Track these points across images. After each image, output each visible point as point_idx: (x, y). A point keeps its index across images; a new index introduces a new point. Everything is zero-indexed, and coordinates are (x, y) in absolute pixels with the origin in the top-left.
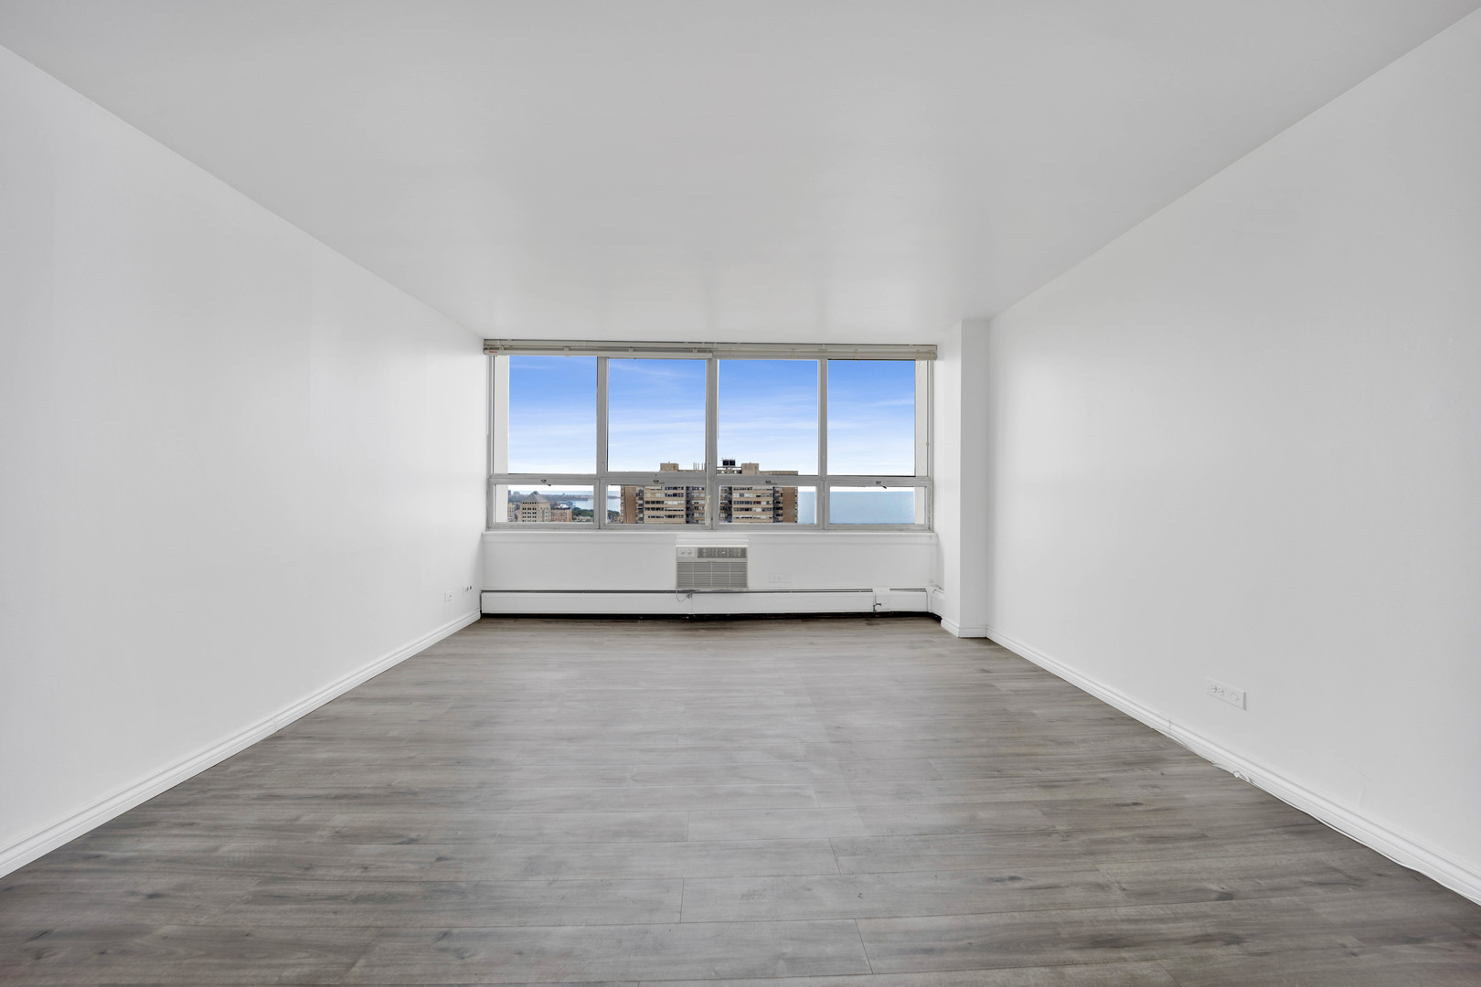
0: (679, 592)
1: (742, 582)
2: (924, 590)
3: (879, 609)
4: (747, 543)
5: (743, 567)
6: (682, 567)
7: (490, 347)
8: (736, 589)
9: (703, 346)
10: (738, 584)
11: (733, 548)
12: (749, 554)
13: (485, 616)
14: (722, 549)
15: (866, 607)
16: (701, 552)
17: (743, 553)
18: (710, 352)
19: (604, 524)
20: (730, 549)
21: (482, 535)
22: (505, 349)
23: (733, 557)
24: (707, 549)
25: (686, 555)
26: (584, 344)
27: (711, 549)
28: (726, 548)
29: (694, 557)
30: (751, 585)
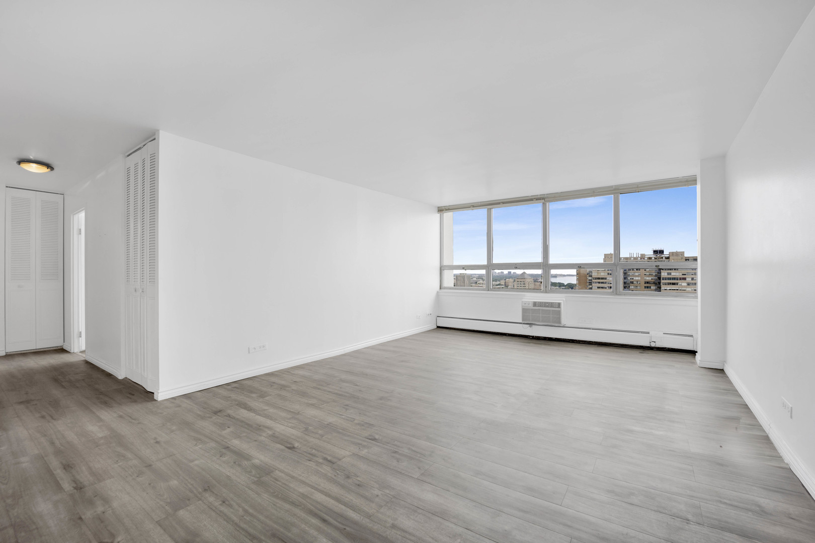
0: (524, 324)
1: (558, 320)
2: (691, 336)
3: (653, 345)
4: (563, 300)
5: (559, 313)
6: (525, 311)
7: (440, 210)
8: (557, 325)
9: (540, 197)
10: (556, 321)
11: (553, 303)
12: (562, 306)
13: (438, 327)
14: (547, 302)
15: (647, 344)
16: (535, 304)
17: (559, 305)
18: (543, 199)
19: (491, 289)
20: (551, 303)
21: (438, 292)
22: (446, 210)
23: (553, 307)
24: (539, 302)
25: (527, 305)
26: (480, 203)
27: (541, 302)
28: (549, 303)
29: (531, 306)
30: (564, 321)
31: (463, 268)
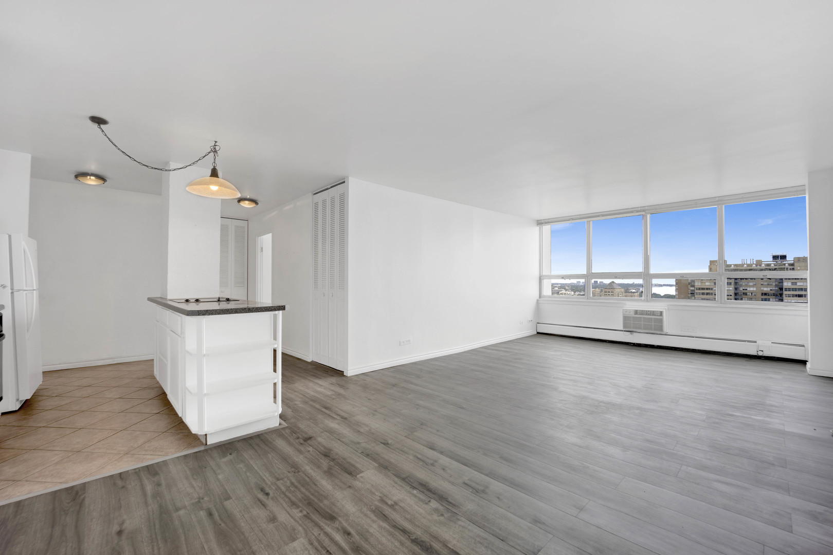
0: (625, 331)
1: (660, 328)
2: (803, 346)
3: (760, 354)
4: (665, 309)
5: (661, 321)
6: (626, 318)
7: (540, 223)
8: (659, 332)
9: (639, 209)
10: (658, 328)
11: (655, 311)
12: (664, 314)
13: (538, 333)
14: (649, 311)
15: (754, 353)
16: (636, 312)
17: (661, 313)
18: (643, 211)
19: (590, 297)
20: (653, 311)
21: (537, 300)
22: (546, 223)
23: (655, 315)
24: (640, 310)
25: (627, 313)
26: (579, 217)
27: (642, 311)
28: (651, 311)
29: (632, 314)
30: (667, 328)
31: (563, 278)
